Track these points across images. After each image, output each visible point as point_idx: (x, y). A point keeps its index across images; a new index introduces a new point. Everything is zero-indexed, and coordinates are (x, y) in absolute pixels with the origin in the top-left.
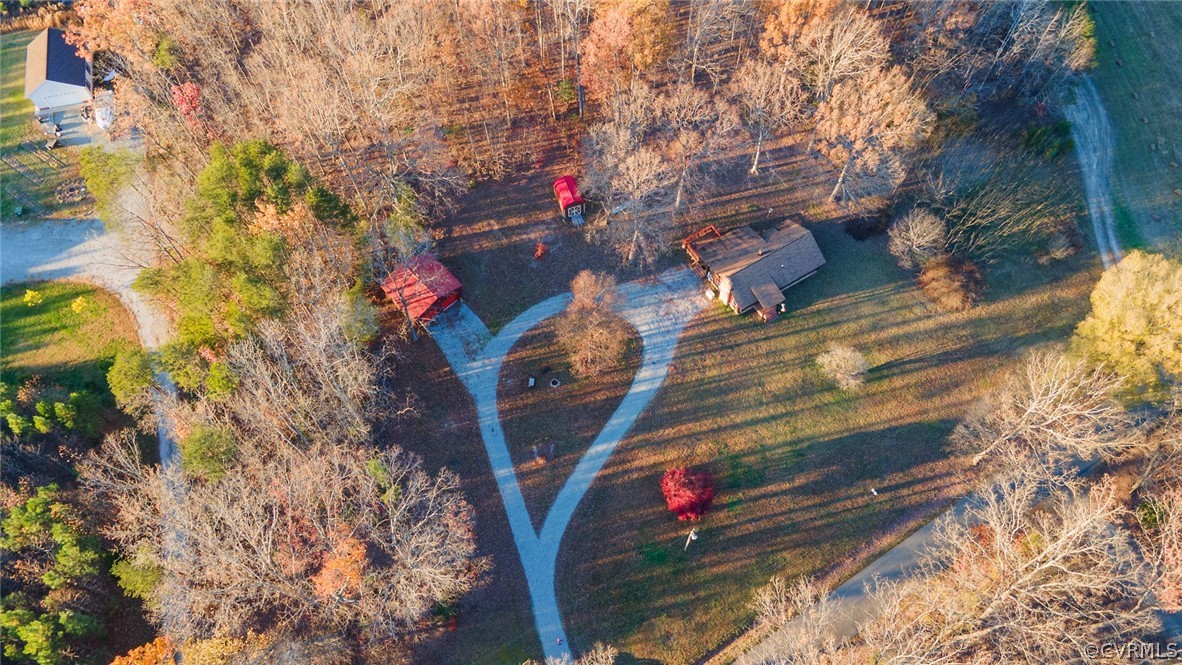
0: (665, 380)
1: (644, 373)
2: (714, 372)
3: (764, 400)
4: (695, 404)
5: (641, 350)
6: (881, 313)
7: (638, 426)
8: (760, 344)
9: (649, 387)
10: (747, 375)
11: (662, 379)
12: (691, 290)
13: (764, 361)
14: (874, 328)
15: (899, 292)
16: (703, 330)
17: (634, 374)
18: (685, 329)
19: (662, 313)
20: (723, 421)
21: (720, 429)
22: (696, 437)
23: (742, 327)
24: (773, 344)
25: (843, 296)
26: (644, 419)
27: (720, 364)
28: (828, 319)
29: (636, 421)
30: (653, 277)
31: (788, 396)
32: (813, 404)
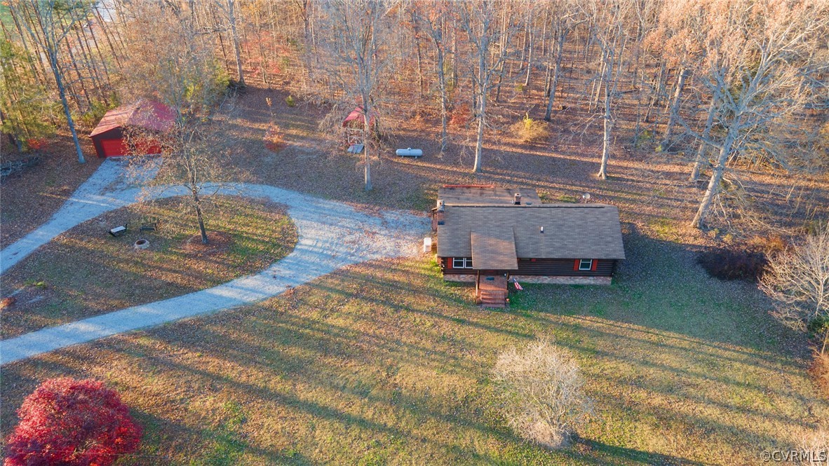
0: (265, 299)
1: (249, 281)
2: (341, 322)
3: (374, 392)
4: (267, 344)
5: (274, 260)
6: (698, 375)
7: (164, 328)
8: (444, 323)
9: (238, 297)
10: (384, 347)
11: (261, 296)
12: (409, 235)
13: (429, 345)
14: (669, 390)
15: (756, 364)
16: (379, 274)
17: (237, 276)
18: (357, 264)
19: (348, 238)
20: (277, 384)
21: (264, 394)
22: (214, 382)
23: (435, 294)
24: (461, 332)
25: (636, 327)
26: (183, 326)
27: (358, 318)
28: (587, 342)
29: (169, 323)
30: (377, 208)
31: (421, 407)
32: (451, 441)
